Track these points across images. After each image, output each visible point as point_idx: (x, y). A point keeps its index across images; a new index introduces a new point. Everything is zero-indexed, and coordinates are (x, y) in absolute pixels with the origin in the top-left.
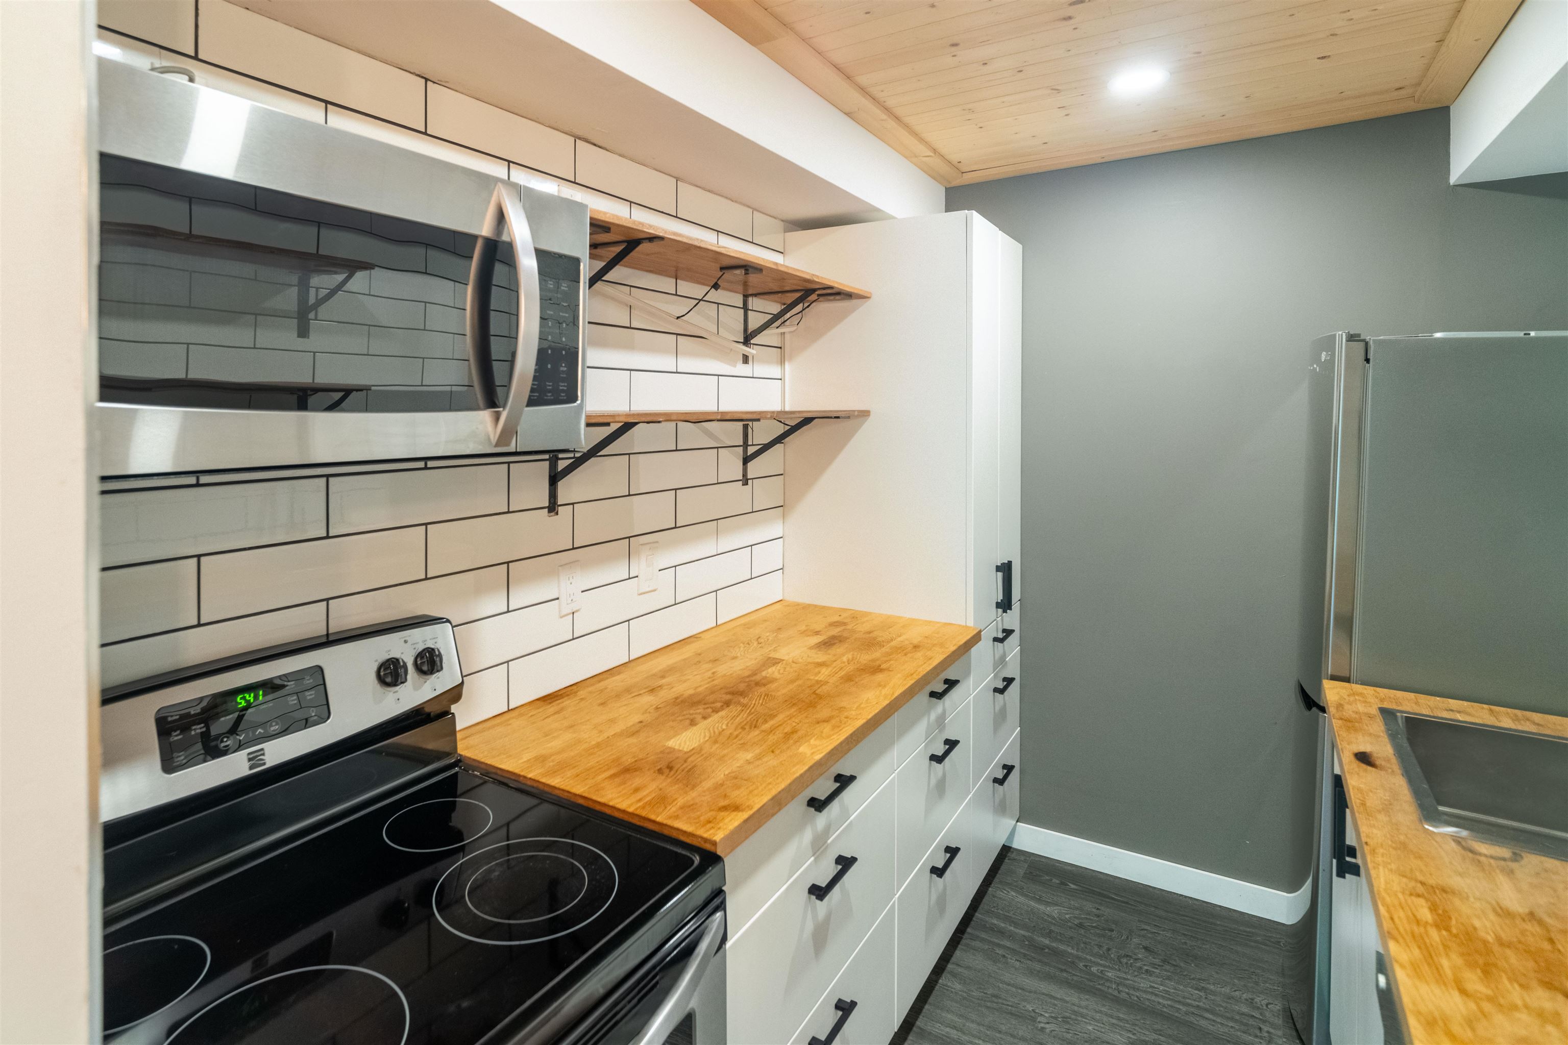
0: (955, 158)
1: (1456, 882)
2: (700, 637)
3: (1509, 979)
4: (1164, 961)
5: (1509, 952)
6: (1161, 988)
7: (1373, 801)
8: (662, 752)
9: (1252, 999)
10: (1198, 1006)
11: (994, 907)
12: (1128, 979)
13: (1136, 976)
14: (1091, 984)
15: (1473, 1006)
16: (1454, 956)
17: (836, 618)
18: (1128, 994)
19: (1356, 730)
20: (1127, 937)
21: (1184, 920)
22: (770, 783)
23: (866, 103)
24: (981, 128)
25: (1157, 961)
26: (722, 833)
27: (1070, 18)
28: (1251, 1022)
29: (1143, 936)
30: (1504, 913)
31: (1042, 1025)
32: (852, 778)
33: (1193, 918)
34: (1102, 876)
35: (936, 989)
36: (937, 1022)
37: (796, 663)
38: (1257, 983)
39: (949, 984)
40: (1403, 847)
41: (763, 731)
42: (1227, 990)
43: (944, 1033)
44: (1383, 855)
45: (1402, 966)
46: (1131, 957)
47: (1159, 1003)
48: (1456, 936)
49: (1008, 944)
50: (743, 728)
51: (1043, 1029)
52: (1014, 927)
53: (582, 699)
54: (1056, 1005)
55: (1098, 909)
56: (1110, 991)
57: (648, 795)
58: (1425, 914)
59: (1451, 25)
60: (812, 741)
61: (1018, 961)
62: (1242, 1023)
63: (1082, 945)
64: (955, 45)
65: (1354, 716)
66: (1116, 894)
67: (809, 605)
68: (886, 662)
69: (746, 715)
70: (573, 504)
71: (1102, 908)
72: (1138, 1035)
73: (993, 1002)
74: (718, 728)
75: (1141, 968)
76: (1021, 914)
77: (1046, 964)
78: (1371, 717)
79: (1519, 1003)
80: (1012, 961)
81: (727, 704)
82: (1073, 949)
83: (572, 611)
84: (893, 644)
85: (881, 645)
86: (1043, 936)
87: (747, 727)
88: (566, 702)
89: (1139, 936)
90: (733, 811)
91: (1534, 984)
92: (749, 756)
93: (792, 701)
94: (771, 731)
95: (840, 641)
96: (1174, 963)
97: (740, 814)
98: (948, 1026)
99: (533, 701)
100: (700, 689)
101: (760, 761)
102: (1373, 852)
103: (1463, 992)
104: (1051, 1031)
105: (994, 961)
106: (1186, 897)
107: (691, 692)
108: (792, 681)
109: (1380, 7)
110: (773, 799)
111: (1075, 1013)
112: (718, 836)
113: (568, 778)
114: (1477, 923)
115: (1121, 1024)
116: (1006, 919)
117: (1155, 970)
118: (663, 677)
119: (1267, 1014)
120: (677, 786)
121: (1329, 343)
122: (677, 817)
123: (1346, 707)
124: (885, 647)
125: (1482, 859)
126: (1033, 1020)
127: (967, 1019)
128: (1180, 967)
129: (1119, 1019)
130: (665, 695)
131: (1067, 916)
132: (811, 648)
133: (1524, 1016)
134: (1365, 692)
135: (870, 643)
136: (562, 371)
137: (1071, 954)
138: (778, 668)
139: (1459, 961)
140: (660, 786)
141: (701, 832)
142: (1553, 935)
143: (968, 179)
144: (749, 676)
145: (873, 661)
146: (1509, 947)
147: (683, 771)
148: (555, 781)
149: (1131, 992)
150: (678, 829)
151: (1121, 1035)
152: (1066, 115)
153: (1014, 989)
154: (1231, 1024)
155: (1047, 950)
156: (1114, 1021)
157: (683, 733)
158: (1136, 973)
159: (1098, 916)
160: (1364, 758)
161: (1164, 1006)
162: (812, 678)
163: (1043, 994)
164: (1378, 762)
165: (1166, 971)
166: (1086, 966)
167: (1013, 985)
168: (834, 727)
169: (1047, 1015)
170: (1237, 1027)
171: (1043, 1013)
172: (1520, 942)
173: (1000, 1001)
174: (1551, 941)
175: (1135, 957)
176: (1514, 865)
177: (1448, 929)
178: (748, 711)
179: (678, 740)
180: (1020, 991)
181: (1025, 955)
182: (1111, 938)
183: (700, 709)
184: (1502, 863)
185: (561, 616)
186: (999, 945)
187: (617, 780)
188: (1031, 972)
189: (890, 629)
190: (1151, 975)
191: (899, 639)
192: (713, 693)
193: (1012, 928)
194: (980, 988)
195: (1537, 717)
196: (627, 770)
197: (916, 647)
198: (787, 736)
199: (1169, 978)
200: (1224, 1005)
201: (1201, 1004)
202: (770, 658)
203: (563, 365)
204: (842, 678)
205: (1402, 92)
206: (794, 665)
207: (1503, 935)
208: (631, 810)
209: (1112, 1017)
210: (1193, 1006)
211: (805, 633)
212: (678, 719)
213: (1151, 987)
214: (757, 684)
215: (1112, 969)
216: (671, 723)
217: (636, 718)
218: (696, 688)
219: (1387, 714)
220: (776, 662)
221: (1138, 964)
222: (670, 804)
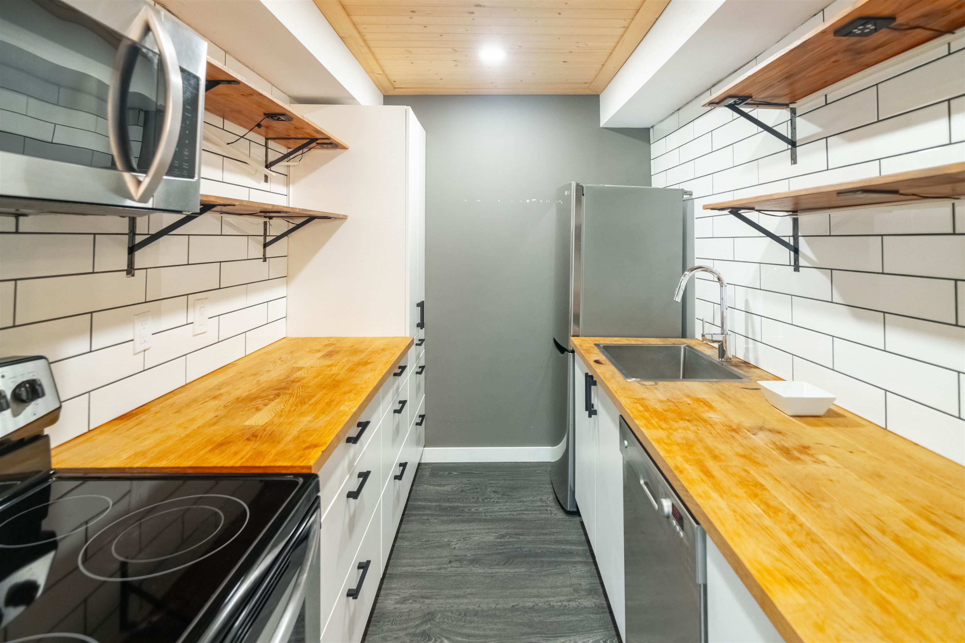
0: (393, 78)
1: (644, 396)
2: (236, 364)
3: (672, 421)
4: (503, 495)
5: (668, 413)
6: (504, 507)
7: (608, 376)
8: (243, 429)
9: (541, 498)
10: (521, 510)
11: (417, 496)
12: (489, 509)
13: (492, 506)
14: (473, 517)
15: (667, 432)
16: (655, 419)
17: (327, 342)
18: (490, 516)
19: (590, 353)
20: (485, 489)
21: (508, 473)
22: (331, 429)
23: (355, 33)
24: (412, 63)
25: (500, 496)
26: (313, 460)
27: (473, 13)
28: (543, 508)
29: (492, 486)
30: (662, 402)
31: (454, 546)
32: (367, 423)
33: (511, 471)
34: (468, 464)
35: (394, 550)
36: (399, 566)
37: (313, 367)
38: (542, 491)
39: (402, 544)
40: (624, 388)
41: (310, 405)
42: (531, 498)
43: (404, 571)
44: (619, 393)
45: (643, 427)
46: (488, 498)
47: (505, 515)
48: (652, 412)
49: (429, 512)
50: (297, 405)
51: (454, 548)
52: (430, 503)
53: (156, 413)
54: (458, 534)
55: (469, 480)
56: (482, 517)
57: (247, 453)
58: (641, 408)
59: (608, 59)
60: (346, 403)
61: (435, 519)
62: (539, 510)
63: (465, 500)
64: (413, 12)
65: (587, 348)
66: (476, 471)
67: (306, 338)
68: (369, 359)
69: (294, 399)
70: (146, 269)
71: (471, 479)
72: (499, 533)
73: (427, 544)
74: (278, 408)
75: (493, 502)
76: (432, 495)
77: (449, 516)
78: (592, 348)
79: (678, 427)
80: (432, 520)
81: (278, 395)
82: (461, 503)
83: (143, 349)
84: (368, 350)
85: (362, 351)
86: (445, 502)
87: (299, 404)
88: (143, 417)
89: (490, 487)
90: (314, 448)
91: (678, 420)
92: (309, 418)
93: (321, 386)
94: (316, 403)
95: (336, 353)
96: (508, 494)
97: (320, 448)
98: (405, 566)
99: (111, 421)
100: (253, 391)
101: (318, 420)
102: (616, 392)
103: (662, 429)
104: (459, 547)
105: (423, 524)
106: (506, 462)
107: (247, 393)
108: (315, 377)
109: (589, 44)
110: (336, 437)
111: (468, 534)
112: (312, 463)
113: (172, 460)
114: (656, 407)
115: (490, 531)
116: (425, 500)
117: (500, 500)
118: (219, 389)
119: (548, 502)
120: (266, 445)
121: (569, 187)
122: (276, 460)
123: (583, 345)
124: (365, 352)
125: (648, 386)
126: (449, 545)
127: (415, 558)
128: (510, 495)
129: (489, 529)
130: (226, 399)
131: (455, 489)
132: (319, 358)
133: (680, 431)
134: (587, 339)
135: (354, 351)
136: (186, 155)
137: (461, 506)
138: (303, 371)
139: (657, 420)
140: (254, 447)
141: (298, 463)
142: (676, 405)
143: (397, 92)
144: (285, 379)
145: (362, 359)
146: (667, 411)
147: (265, 436)
148: (163, 463)
149: (492, 514)
150: (279, 467)
151: (491, 536)
152: (456, 65)
153: (436, 534)
154: (535, 512)
155: (448, 509)
156: (487, 531)
157: (253, 416)
158: (492, 505)
159: (470, 484)
160: (597, 362)
161: (507, 515)
162: (329, 373)
163: (451, 531)
164: (603, 363)
165: (505, 499)
166: (469, 510)
167: (435, 532)
168: (356, 394)
169: (455, 540)
170: (538, 513)
171: (453, 540)
172: (669, 409)
173: (430, 542)
174: (676, 406)
175: (490, 497)
176: (657, 386)
177: (649, 411)
178: (295, 396)
179: (252, 420)
180: (440, 534)
181: (438, 515)
182: (478, 493)
183: (259, 401)
184: (653, 386)
185: (135, 353)
186: (424, 515)
187: (217, 451)
188: (443, 522)
189: (364, 344)
190: (499, 503)
191: (371, 347)
192: (263, 391)
193: (429, 504)
194: (418, 540)
195: (640, 339)
196: (221, 444)
197: (383, 350)
198: (329, 404)
199: (506, 502)
200: (531, 505)
201: (522, 508)
202: (294, 367)
203: (186, 150)
204: (347, 370)
205: (586, 85)
206: (312, 369)
207: (664, 408)
208: (238, 465)
209: (485, 529)
210: (519, 511)
211: (311, 352)
212: (245, 409)
213: (500, 509)
214: (293, 382)
215: (480, 506)
216: (241, 413)
217: (211, 415)
218: (249, 391)
219: (597, 345)
220: (300, 369)
221: (492, 500)
222: (267, 455)
